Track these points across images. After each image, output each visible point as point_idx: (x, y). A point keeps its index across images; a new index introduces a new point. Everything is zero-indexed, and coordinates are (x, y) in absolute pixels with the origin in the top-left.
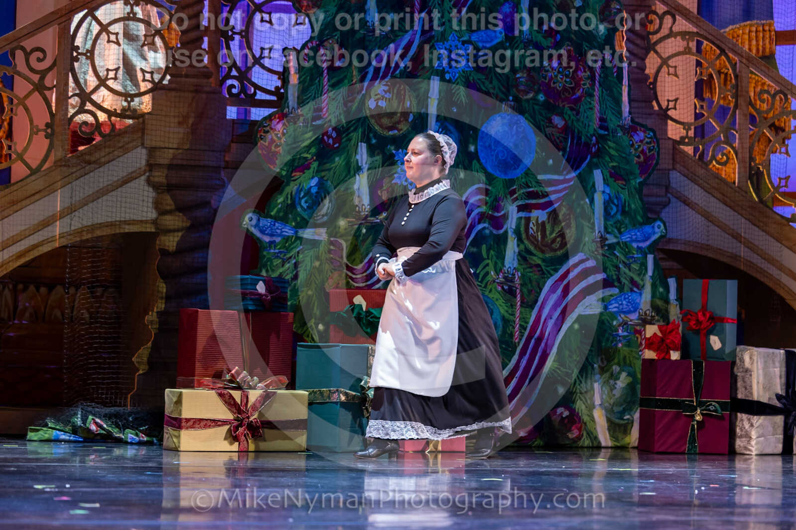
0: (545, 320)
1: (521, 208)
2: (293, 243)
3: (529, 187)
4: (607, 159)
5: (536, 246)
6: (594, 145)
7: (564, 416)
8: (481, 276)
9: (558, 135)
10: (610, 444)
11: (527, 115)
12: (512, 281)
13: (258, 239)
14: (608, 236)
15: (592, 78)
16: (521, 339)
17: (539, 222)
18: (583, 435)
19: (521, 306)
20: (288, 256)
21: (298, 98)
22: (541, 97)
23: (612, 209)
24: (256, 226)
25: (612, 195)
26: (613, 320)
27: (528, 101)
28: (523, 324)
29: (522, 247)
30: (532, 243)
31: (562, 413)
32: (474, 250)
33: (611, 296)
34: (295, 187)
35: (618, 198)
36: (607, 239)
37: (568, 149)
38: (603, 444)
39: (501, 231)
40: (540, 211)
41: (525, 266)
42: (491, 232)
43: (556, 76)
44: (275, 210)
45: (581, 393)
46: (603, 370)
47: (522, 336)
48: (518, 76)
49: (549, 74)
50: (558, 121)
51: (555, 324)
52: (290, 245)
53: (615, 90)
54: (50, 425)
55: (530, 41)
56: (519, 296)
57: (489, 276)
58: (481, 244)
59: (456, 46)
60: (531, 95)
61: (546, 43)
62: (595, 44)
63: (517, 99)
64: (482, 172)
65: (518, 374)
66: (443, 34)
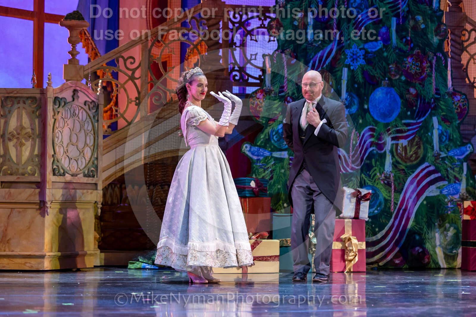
0: (408, 199)
1: (393, 139)
2: (269, 160)
3: (397, 127)
4: (440, 111)
5: (402, 159)
6: (433, 103)
7: (420, 251)
8: (372, 176)
9: (413, 98)
10: (445, 266)
11: (395, 88)
12: (389, 178)
13: (251, 158)
14: (441, 153)
15: (431, 67)
16: (394, 210)
17: (404, 146)
18: (430, 262)
19: (394, 192)
20: (267, 167)
21: (271, 81)
22: (403, 78)
23: (443, 138)
24: (250, 151)
25: (443, 130)
26: (445, 199)
27: (396, 80)
28: (396, 202)
29: (394, 160)
30: (400, 158)
31: (418, 250)
32: (368, 162)
33: (444, 185)
34: (270, 130)
35: (446, 132)
36: (440, 155)
37: (418, 106)
38: (442, 266)
39: (383, 151)
40: (404, 140)
41: (396, 170)
42: (377, 152)
43: (411, 66)
44: (260, 142)
45: (429, 239)
46: (440, 226)
47: (395, 208)
48: (390, 66)
49: (407, 65)
50: (412, 91)
51: (413, 201)
52: (268, 161)
53: (443, 73)
54: (140, 260)
55: (396, 48)
56: (393, 187)
57: (377, 176)
58: (372, 159)
59: (356, 51)
60: (397, 77)
61: (405, 48)
62: (433, 48)
63: (390, 79)
64: (371, 119)
65: (394, 229)
66: (349, 45)
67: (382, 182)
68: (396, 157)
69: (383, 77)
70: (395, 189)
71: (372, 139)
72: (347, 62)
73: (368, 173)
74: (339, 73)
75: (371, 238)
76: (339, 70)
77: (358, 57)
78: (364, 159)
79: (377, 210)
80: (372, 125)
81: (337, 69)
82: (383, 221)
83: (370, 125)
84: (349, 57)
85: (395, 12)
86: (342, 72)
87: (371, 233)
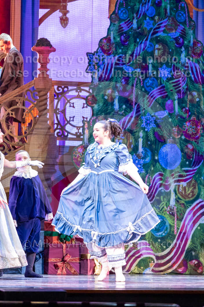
0: (187, 225)
1: (176, 181)
3: (179, 173)
5: (182, 196)
7: (196, 263)
9: (190, 152)
11: (178, 144)
12: (173, 210)
15: (203, 129)
17: (184, 187)
19: (177, 220)
22: (183, 137)
27: (178, 138)
28: (178, 227)
29: (177, 197)
30: (181, 195)
32: (158, 198)
37: (194, 158)
39: (168, 191)
40: (184, 182)
41: (178, 204)
42: (164, 191)
43: (189, 129)
45: (202, 255)
47: (178, 232)
48: (174, 129)
49: (186, 128)
50: (190, 146)
51: (191, 227)
55: (178, 115)
56: (176, 216)
57: (164, 208)
58: (161, 196)
59: (149, 118)
60: (179, 136)
61: (185, 116)
63: (174, 138)
64: (160, 167)
65: (176, 247)
66: (144, 113)
67: (168, 213)
68: (178, 195)
69: (168, 136)
70: (177, 219)
71: (161, 182)
72: (143, 126)
73: (158, 206)
74: (137, 134)
75: (160, 253)
76: (137, 132)
77: (151, 122)
78: (155, 196)
79: (165, 233)
80: (161, 172)
81: (135, 131)
82: (169, 242)
83: (159, 171)
84: (144, 122)
85: (177, 90)
86: (139, 133)
87: (161, 250)
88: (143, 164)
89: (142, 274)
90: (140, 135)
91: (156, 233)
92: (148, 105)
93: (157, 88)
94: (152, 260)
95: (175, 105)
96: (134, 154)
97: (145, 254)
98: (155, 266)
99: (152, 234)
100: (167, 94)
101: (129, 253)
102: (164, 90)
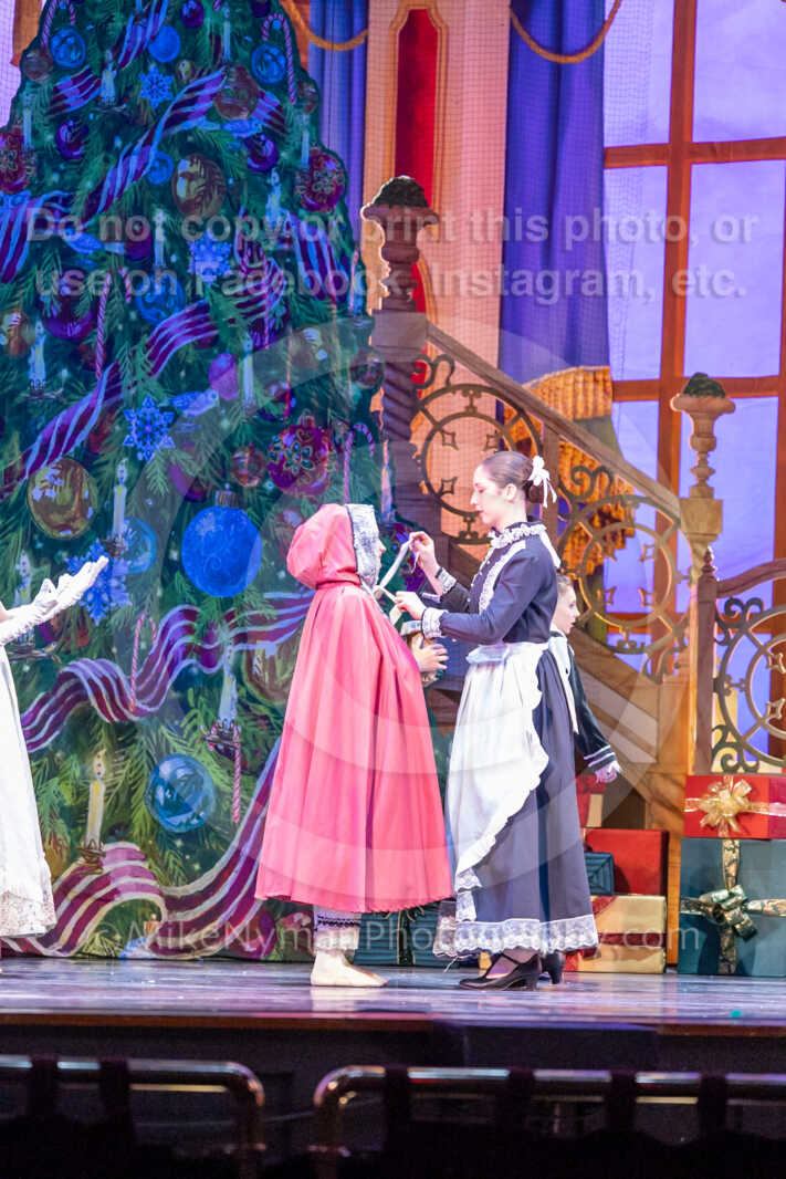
1: (239, 639)
3: (252, 608)
5: (262, 691)
8: (186, 732)
11: (249, 509)
12: (229, 738)
15: (340, 459)
16: (241, 819)
17: (267, 657)
19: (242, 773)
22: (269, 485)
27: (252, 489)
28: (245, 797)
29: (243, 691)
30: (257, 687)
31: (300, 921)
32: (177, 695)
39: (214, 670)
40: (268, 642)
41: (248, 718)
42: (200, 672)
43: (290, 456)
47: (244, 814)
48: (237, 455)
49: (280, 453)
50: (293, 517)
53: (371, 475)
55: (253, 408)
56: (238, 760)
57: (198, 731)
58: (187, 688)
59: (152, 414)
60: (255, 483)
61: (277, 410)
62: (346, 412)
63: (236, 488)
64: (186, 588)
65: (238, 867)
66: (135, 398)
67: (212, 749)
68: (248, 685)
69: (218, 480)
70: (244, 767)
71: (189, 639)
72: (129, 442)
73: (176, 723)
74: (107, 469)
75: (180, 889)
76: (107, 463)
77: (157, 429)
78: (168, 687)
79: (198, 818)
80: (190, 603)
81: (103, 459)
82: (211, 847)
83: (184, 601)
84: (134, 428)
85: (253, 318)
86: (114, 467)
87: (182, 874)
88: (127, 576)
89: (116, 958)
90: (119, 475)
91: (168, 817)
92: (149, 370)
93: (182, 312)
94: (154, 912)
95: (242, 372)
96: (98, 541)
97: (128, 888)
98: (163, 932)
99: (154, 821)
100: (215, 332)
101: (74, 886)
102: (207, 319)
